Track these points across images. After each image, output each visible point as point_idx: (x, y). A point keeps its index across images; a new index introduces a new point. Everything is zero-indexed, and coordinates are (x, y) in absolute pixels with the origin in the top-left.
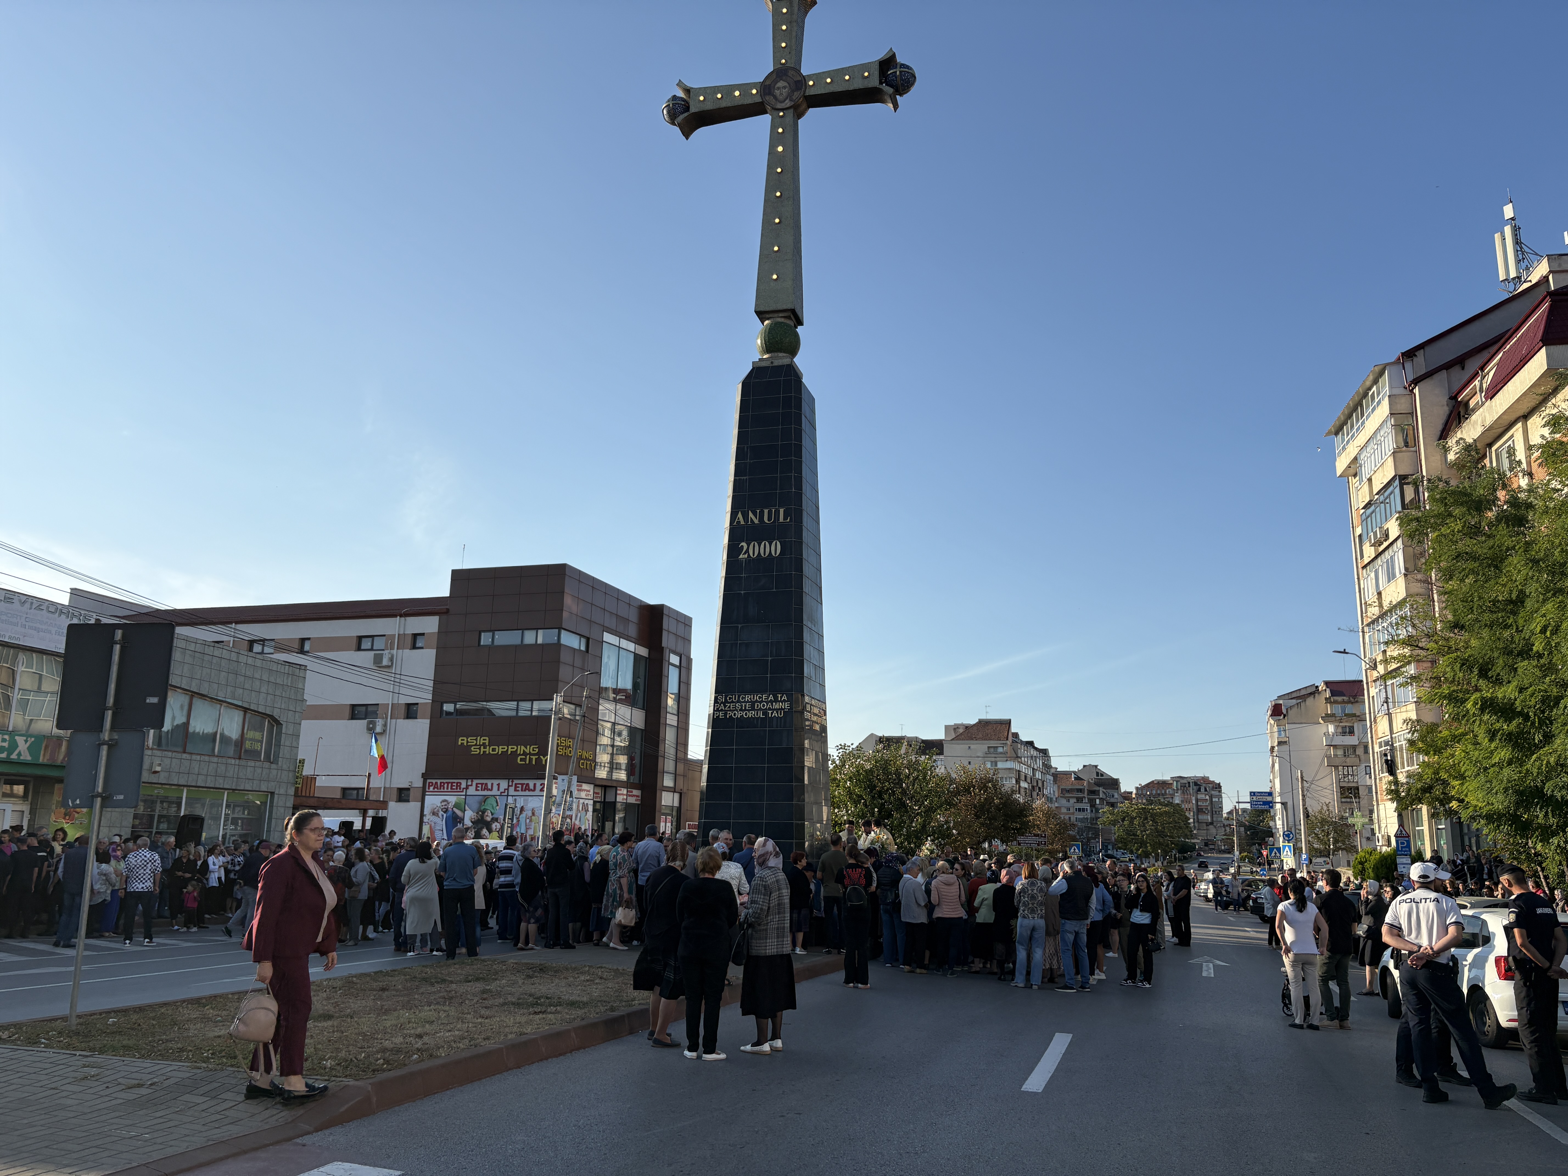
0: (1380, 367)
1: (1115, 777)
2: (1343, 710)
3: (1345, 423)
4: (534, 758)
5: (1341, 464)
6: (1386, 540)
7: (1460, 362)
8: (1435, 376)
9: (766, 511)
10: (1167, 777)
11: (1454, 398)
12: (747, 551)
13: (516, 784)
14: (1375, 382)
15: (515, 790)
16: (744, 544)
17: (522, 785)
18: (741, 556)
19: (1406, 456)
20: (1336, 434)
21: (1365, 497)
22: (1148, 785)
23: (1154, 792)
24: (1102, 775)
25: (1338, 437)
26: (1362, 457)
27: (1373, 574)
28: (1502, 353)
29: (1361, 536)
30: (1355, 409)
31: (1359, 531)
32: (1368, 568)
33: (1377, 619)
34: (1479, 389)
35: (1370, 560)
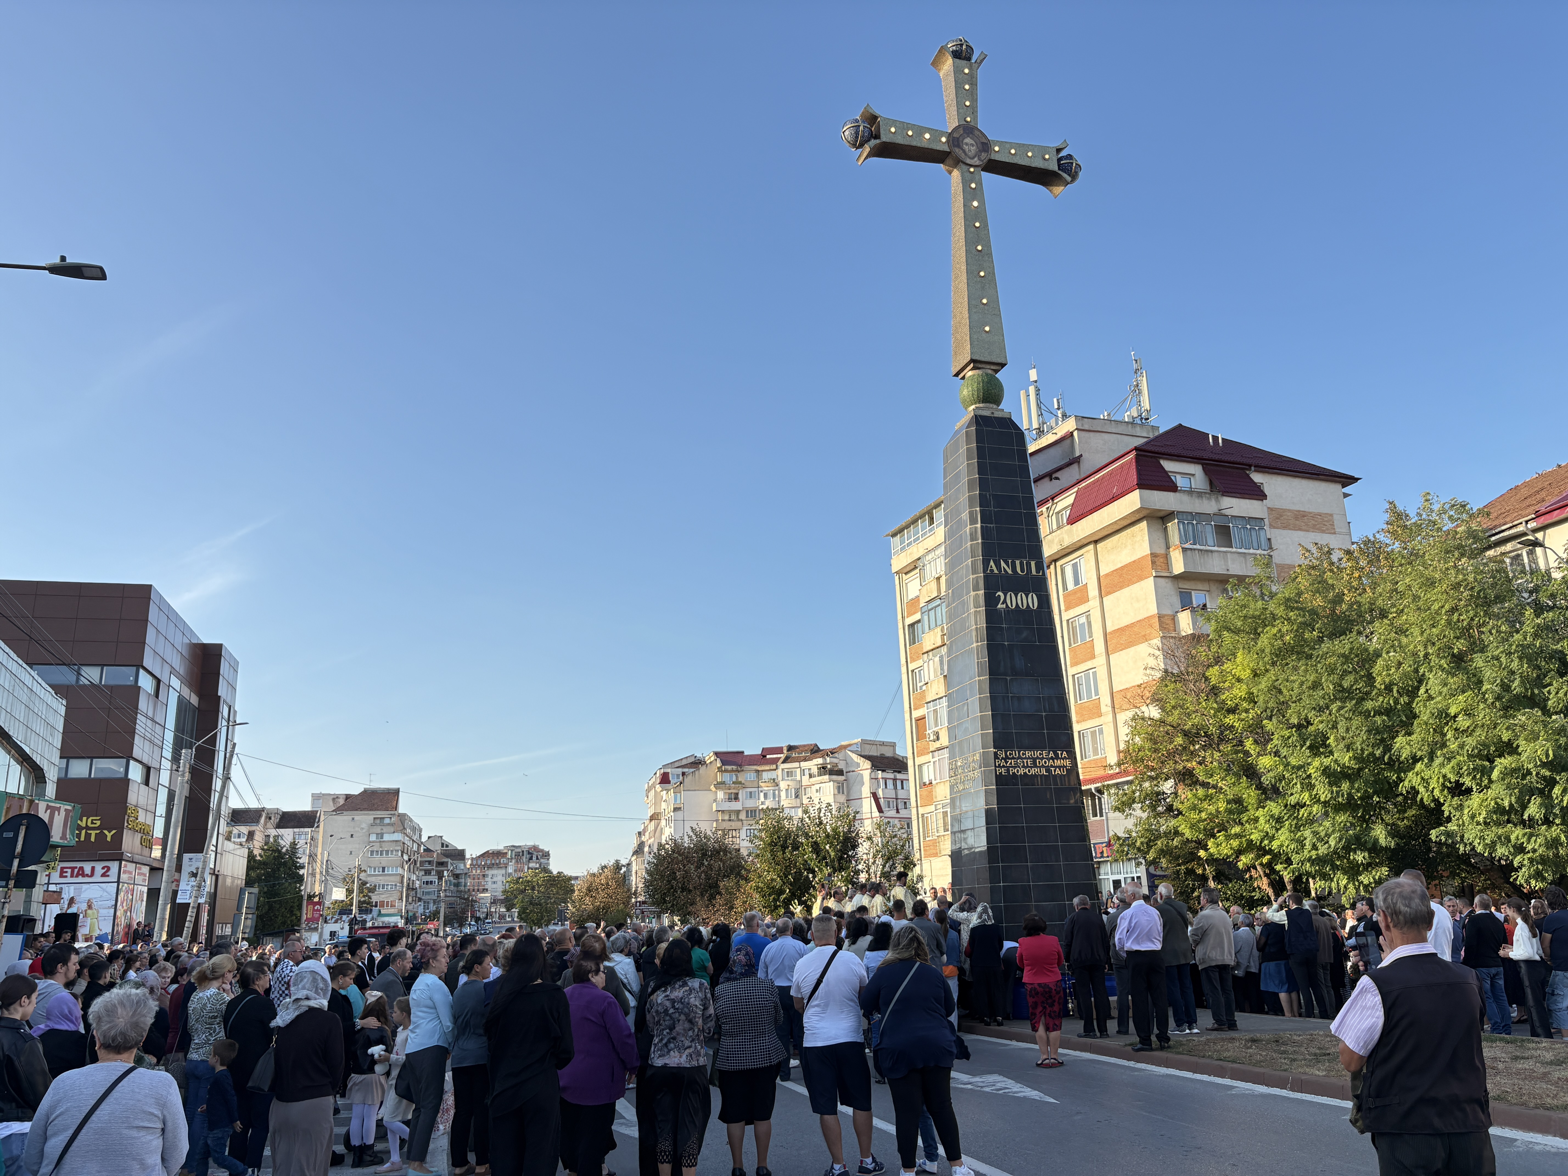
1: (460, 847)
2: (731, 778)
4: (93, 833)
5: (898, 562)
9: (1018, 562)
10: (500, 847)
12: (1005, 602)
13: (62, 868)
15: (61, 876)
16: (1000, 593)
17: (73, 869)
18: (999, 606)
20: (894, 535)
21: (932, 592)
22: (483, 855)
23: (488, 862)
24: (447, 846)
25: (895, 538)
26: (927, 558)
27: (937, 659)
28: (1076, 489)
29: (912, 626)
30: (922, 517)
31: (909, 621)
32: (931, 653)
33: (942, 698)
34: (1045, 515)
35: (934, 646)
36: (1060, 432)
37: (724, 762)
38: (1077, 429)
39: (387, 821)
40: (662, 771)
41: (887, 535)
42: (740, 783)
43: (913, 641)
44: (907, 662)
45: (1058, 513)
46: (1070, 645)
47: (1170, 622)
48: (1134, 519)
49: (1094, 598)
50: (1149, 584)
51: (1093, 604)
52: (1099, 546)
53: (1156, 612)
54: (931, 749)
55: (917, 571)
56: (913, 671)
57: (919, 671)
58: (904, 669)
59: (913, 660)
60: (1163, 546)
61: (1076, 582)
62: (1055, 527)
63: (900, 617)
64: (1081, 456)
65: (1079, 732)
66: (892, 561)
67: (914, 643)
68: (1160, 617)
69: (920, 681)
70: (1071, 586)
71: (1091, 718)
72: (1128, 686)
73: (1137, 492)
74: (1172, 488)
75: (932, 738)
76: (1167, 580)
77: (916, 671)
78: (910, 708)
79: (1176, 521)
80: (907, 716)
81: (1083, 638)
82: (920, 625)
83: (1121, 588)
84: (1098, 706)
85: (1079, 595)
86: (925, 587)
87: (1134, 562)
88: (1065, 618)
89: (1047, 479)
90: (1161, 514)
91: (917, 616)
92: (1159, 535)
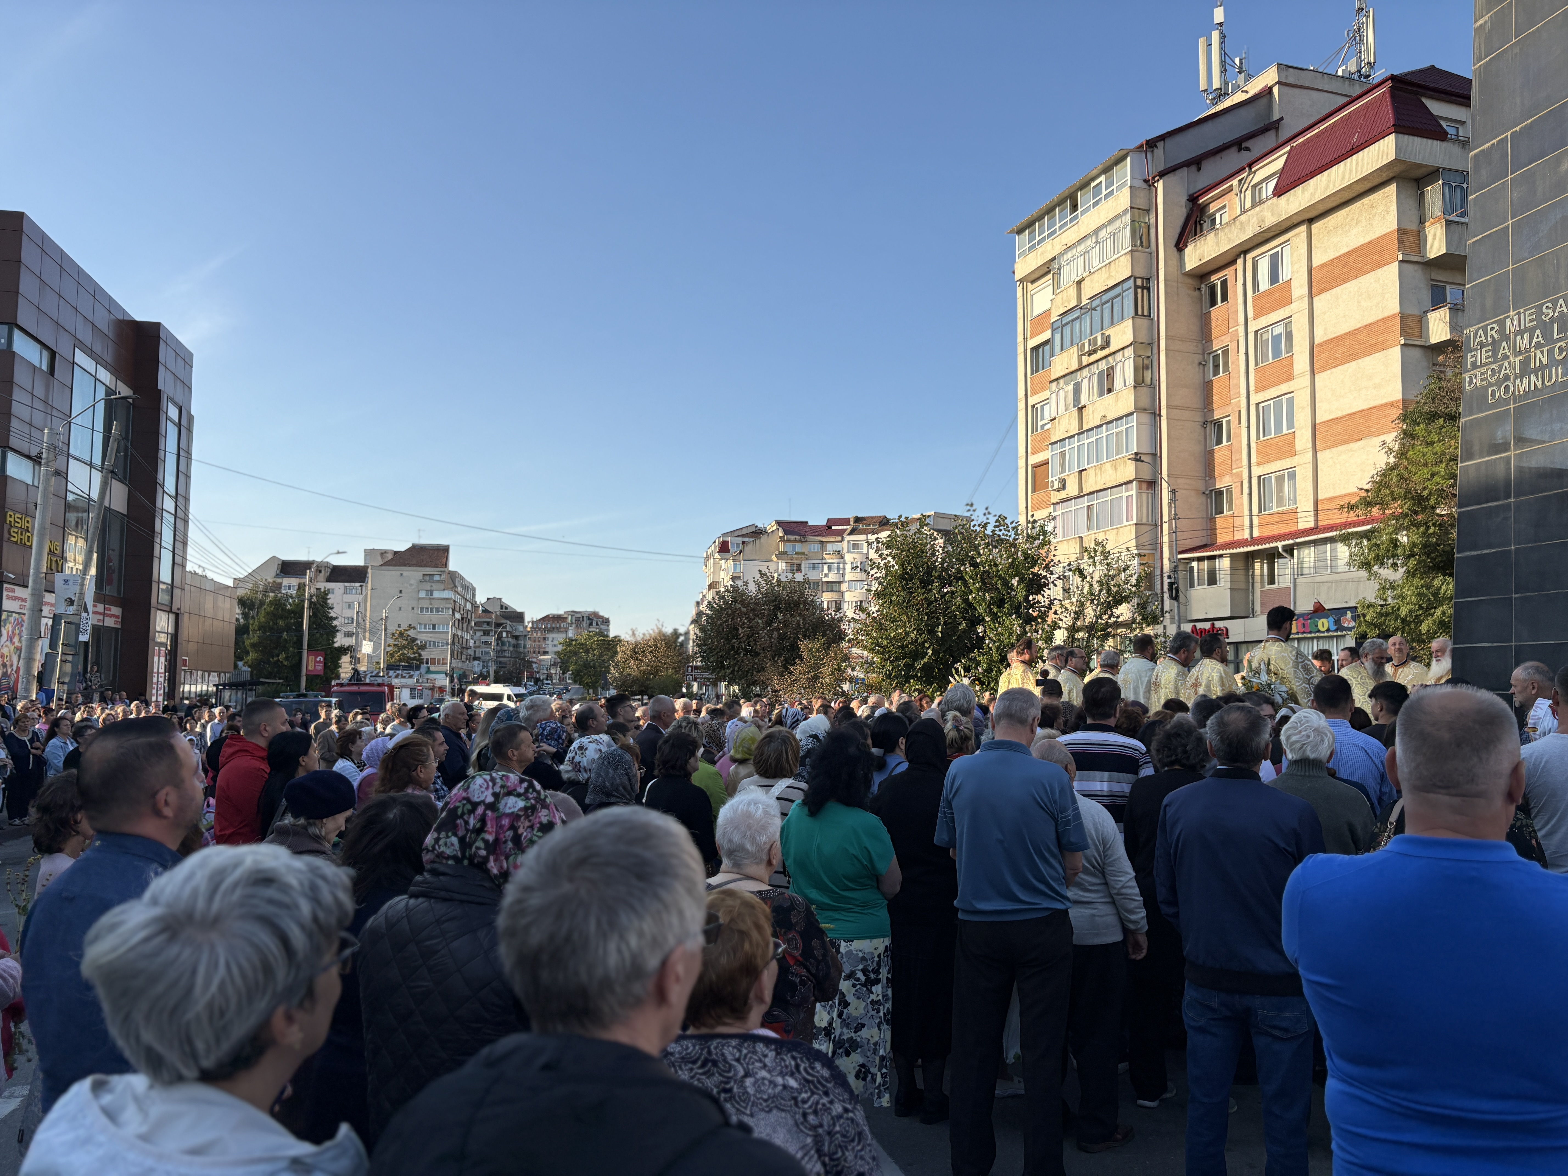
0: (1123, 153)
1: (519, 610)
2: (794, 548)
3: (1040, 218)
5: (1024, 267)
6: (1103, 348)
7: (1196, 163)
8: (1178, 172)
10: (561, 612)
11: (1193, 199)
14: (1107, 170)
19: (1141, 256)
20: (1020, 231)
21: (1069, 301)
22: (543, 619)
23: (549, 626)
24: (506, 608)
25: (1021, 236)
26: (1065, 258)
27: (1070, 388)
28: (1289, 148)
29: (1036, 349)
30: (1061, 203)
31: (1032, 343)
32: (1061, 381)
33: (1073, 436)
34: (1236, 190)
35: (1067, 371)
36: (1255, 87)
37: (786, 532)
38: (1279, 83)
39: (437, 578)
40: (721, 540)
41: (1012, 232)
42: (803, 553)
43: (1035, 369)
44: (1026, 395)
45: (1255, 186)
46: (1256, 364)
47: (1414, 324)
48: (1378, 181)
49: (1301, 298)
50: (1391, 273)
51: (1298, 308)
52: (1315, 227)
53: (1398, 310)
54: (1053, 501)
55: (1050, 276)
56: (1033, 406)
57: (1042, 407)
58: (1021, 405)
59: (1035, 393)
60: (1416, 220)
61: (1275, 278)
62: (1248, 204)
63: (1020, 338)
64: (1282, 119)
65: (1259, 477)
66: (1016, 266)
67: (1037, 371)
68: (1403, 317)
69: (1043, 418)
70: (1264, 284)
71: (1279, 459)
72: (1339, 414)
73: (1392, 138)
74: (1441, 135)
75: (1056, 487)
76: (1416, 267)
77: (1038, 406)
78: (1027, 452)
79: (1440, 182)
80: (1022, 463)
81: (1277, 353)
82: (1047, 348)
83: (1345, 281)
84: (1292, 443)
85: (1277, 296)
86: (1060, 296)
87: (1370, 243)
88: (1252, 329)
89: (1234, 150)
90: (1418, 173)
91: (1046, 335)
92: (1412, 204)
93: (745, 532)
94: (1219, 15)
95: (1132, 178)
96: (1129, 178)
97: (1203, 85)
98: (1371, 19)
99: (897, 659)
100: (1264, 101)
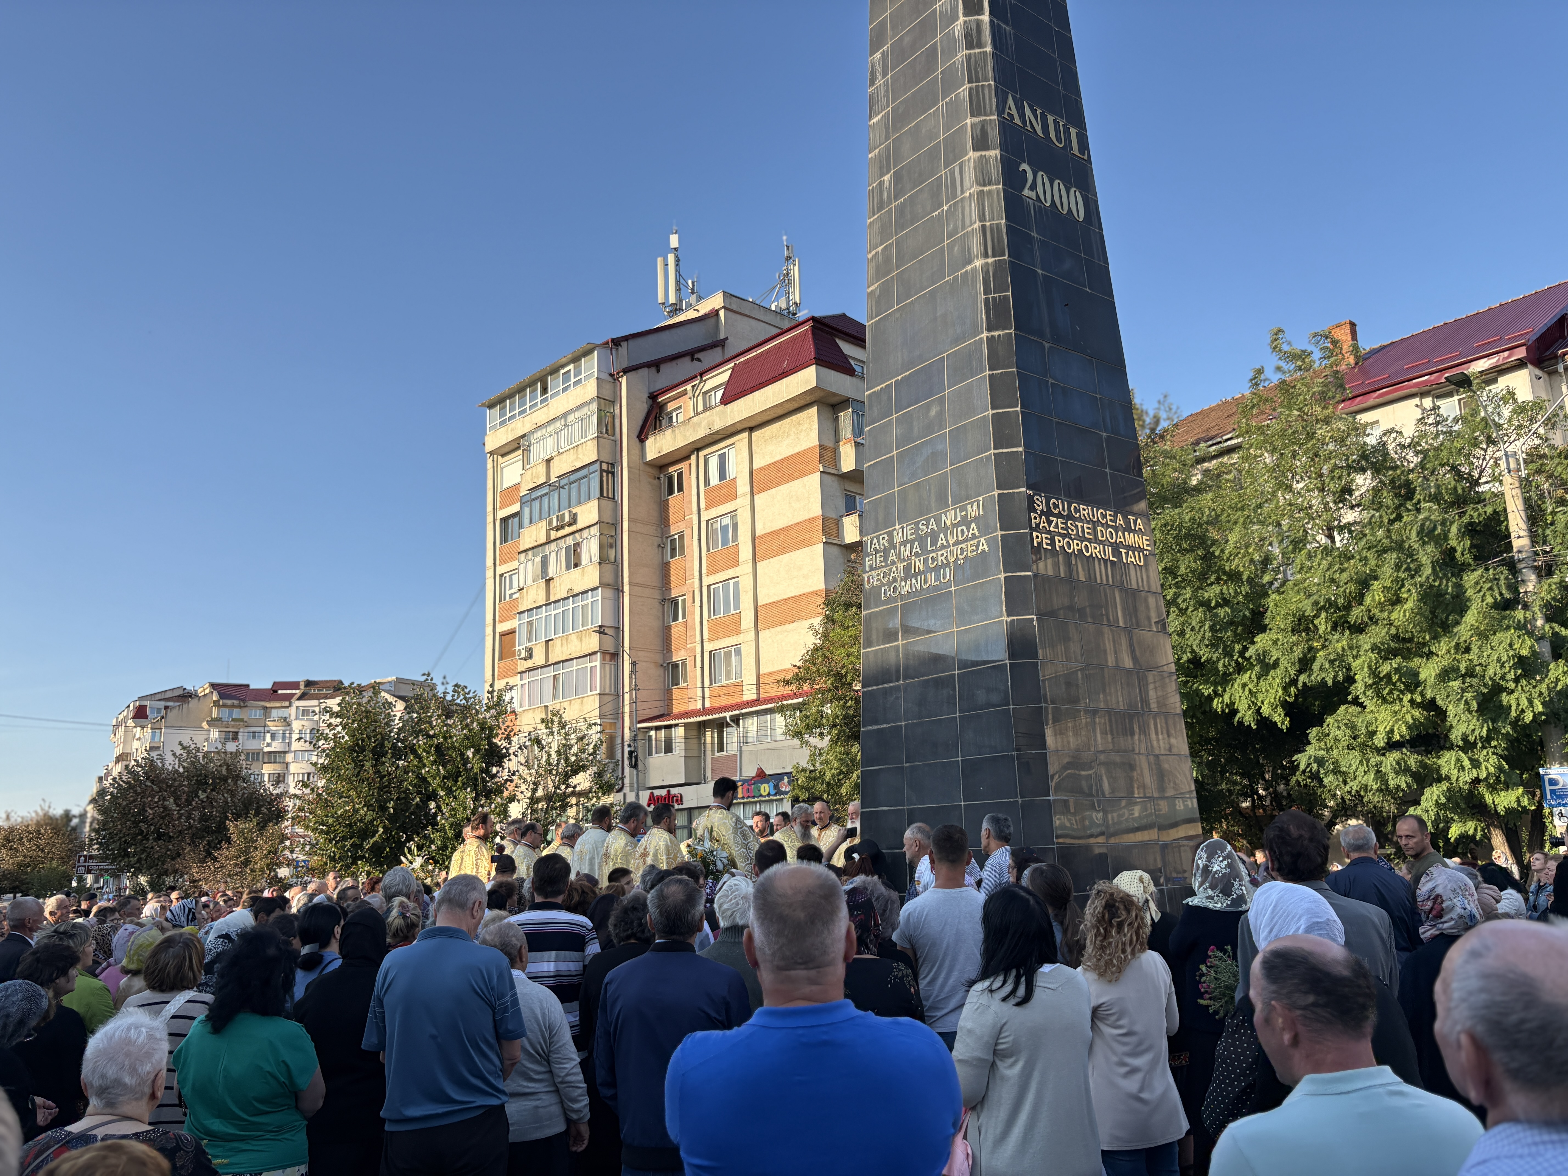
0: (590, 346)
2: (230, 714)
3: (511, 396)
5: (495, 439)
6: (570, 525)
7: (656, 365)
9: (1050, 118)
11: (653, 397)
12: (1033, 187)
14: (575, 360)
16: (1026, 167)
18: (1026, 192)
19: (606, 443)
20: (491, 406)
21: (538, 478)
25: (492, 411)
26: (535, 435)
27: (538, 559)
28: (733, 364)
29: (504, 520)
30: (532, 384)
31: (502, 514)
32: (530, 553)
33: (540, 607)
34: (690, 394)
35: (536, 544)
36: (704, 308)
37: (222, 696)
38: (724, 307)
40: (138, 704)
42: (242, 720)
43: (504, 539)
44: (495, 564)
45: (705, 393)
46: (708, 550)
47: (833, 526)
48: (802, 402)
49: (744, 495)
50: (815, 479)
51: (742, 503)
52: (755, 435)
53: (821, 513)
54: (520, 670)
55: (520, 452)
56: (501, 575)
57: (511, 576)
58: (490, 573)
59: (503, 562)
60: (832, 438)
61: (722, 475)
62: (700, 408)
63: (490, 508)
64: (727, 338)
65: (710, 652)
66: (487, 438)
67: (506, 541)
68: (824, 519)
69: (511, 588)
70: (714, 480)
71: (728, 636)
72: (776, 599)
73: (813, 368)
74: (849, 371)
75: (523, 655)
76: (834, 478)
77: (507, 575)
78: (494, 620)
79: (850, 410)
80: (489, 630)
81: (725, 542)
82: (516, 520)
83: (779, 484)
84: (738, 622)
85: (724, 491)
86: (529, 472)
87: (798, 454)
88: (704, 518)
89: (687, 359)
90: (834, 400)
91: (516, 508)
92: (829, 425)
93: (168, 695)
94: (674, 240)
95: (599, 371)
96: (596, 370)
97: (661, 298)
98: (796, 267)
99: (344, 839)
100: (712, 320)
